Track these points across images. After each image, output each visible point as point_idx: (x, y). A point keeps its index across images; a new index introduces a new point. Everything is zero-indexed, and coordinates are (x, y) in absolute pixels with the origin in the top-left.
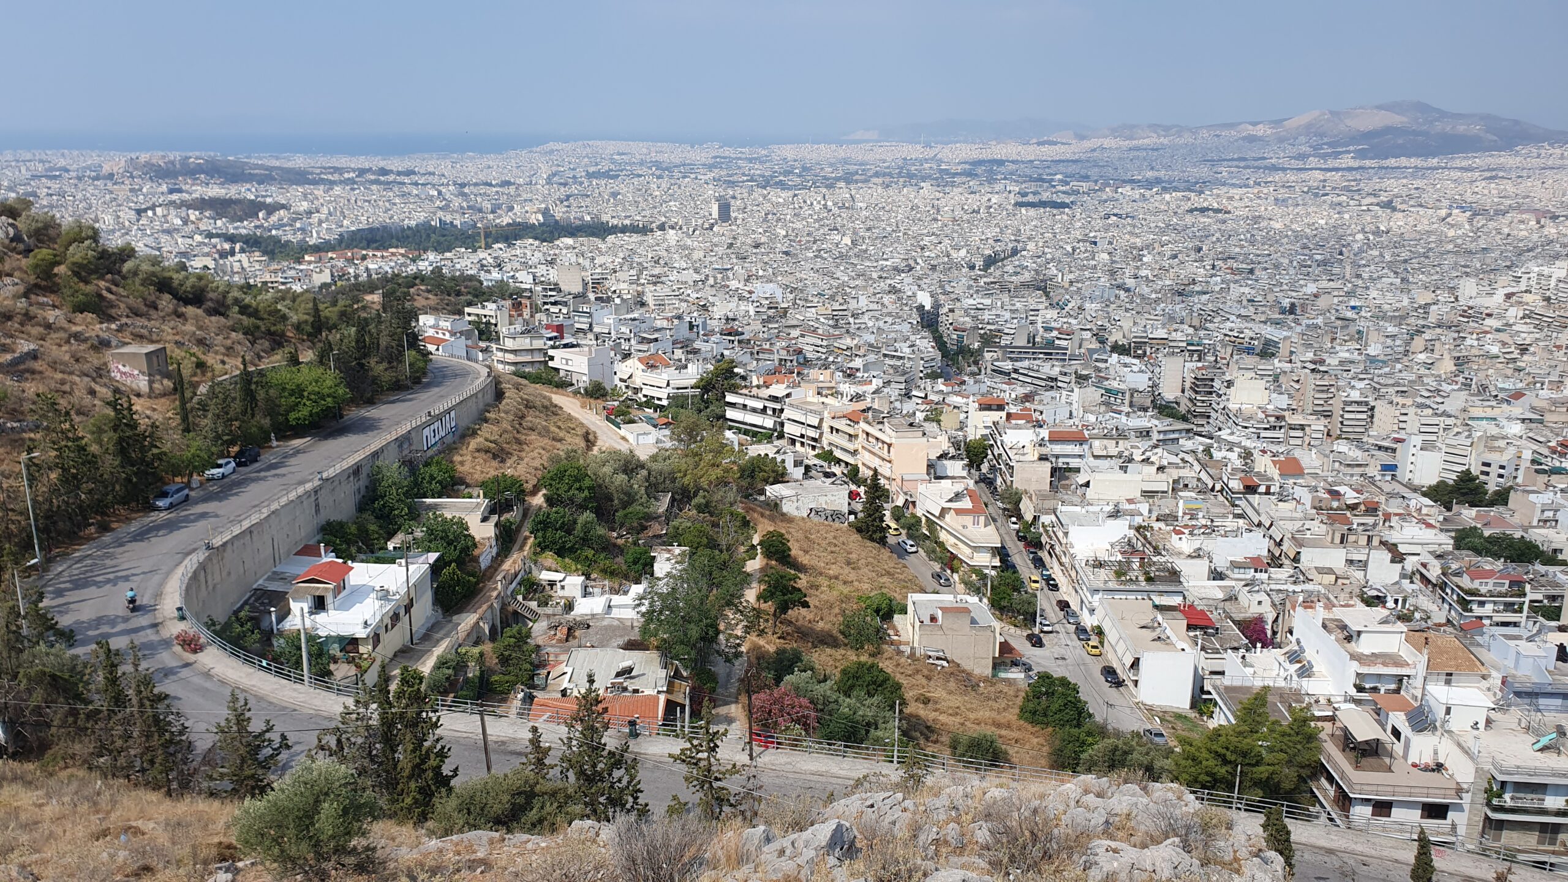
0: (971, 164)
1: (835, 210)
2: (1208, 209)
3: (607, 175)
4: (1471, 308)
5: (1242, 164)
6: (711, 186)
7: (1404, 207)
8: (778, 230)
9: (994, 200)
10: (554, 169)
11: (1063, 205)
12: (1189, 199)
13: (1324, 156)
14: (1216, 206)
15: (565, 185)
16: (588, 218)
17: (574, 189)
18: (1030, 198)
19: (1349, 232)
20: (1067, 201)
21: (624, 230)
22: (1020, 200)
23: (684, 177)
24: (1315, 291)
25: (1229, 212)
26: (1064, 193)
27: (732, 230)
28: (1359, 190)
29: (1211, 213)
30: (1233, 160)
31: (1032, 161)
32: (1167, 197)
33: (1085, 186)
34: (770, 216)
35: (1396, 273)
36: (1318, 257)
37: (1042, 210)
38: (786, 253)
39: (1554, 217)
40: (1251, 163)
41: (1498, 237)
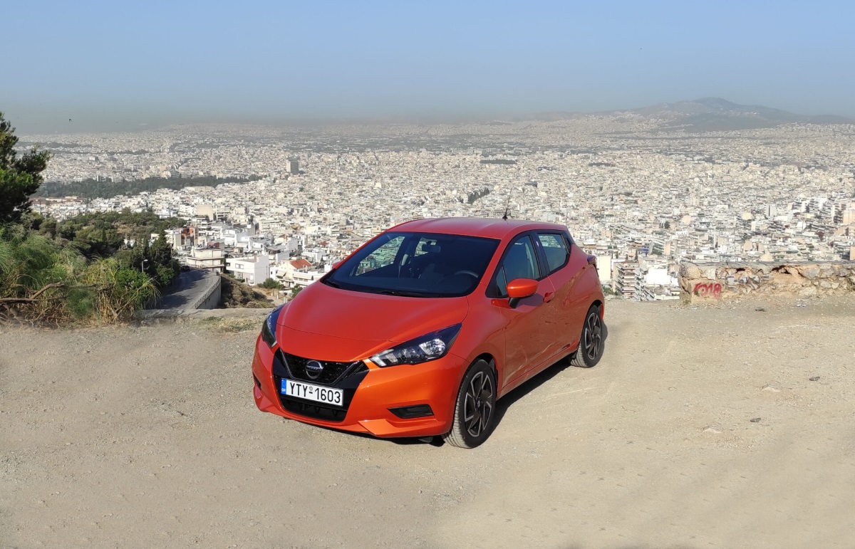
0: (450, 136)
1: (366, 165)
2: (601, 164)
3: (211, 146)
4: (775, 222)
5: (618, 136)
6: (282, 151)
7: (720, 161)
9: (467, 160)
10: (174, 142)
11: (512, 162)
12: (589, 158)
13: (667, 131)
14: (606, 161)
15: (183, 152)
16: (201, 173)
17: (190, 155)
18: (490, 158)
19: (690, 177)
20: (513, 160)
21: (228, 180)
22: (484, 159)
23: (264, 146)
24: (679, 213)
25: (613, 166)
26: (510, 154)
27: (301, 179)
28: (691, 151)
29: (603, 166)
30: (612, 133)
31: (488, 135)
32: (575, 156)
33: (524, 150)
34: (325, 170)
35: (723, 201)
36: (675, 192)
37: (498, 166)
39: (808, 167)
40: (623, 135)
41: (778, 180)
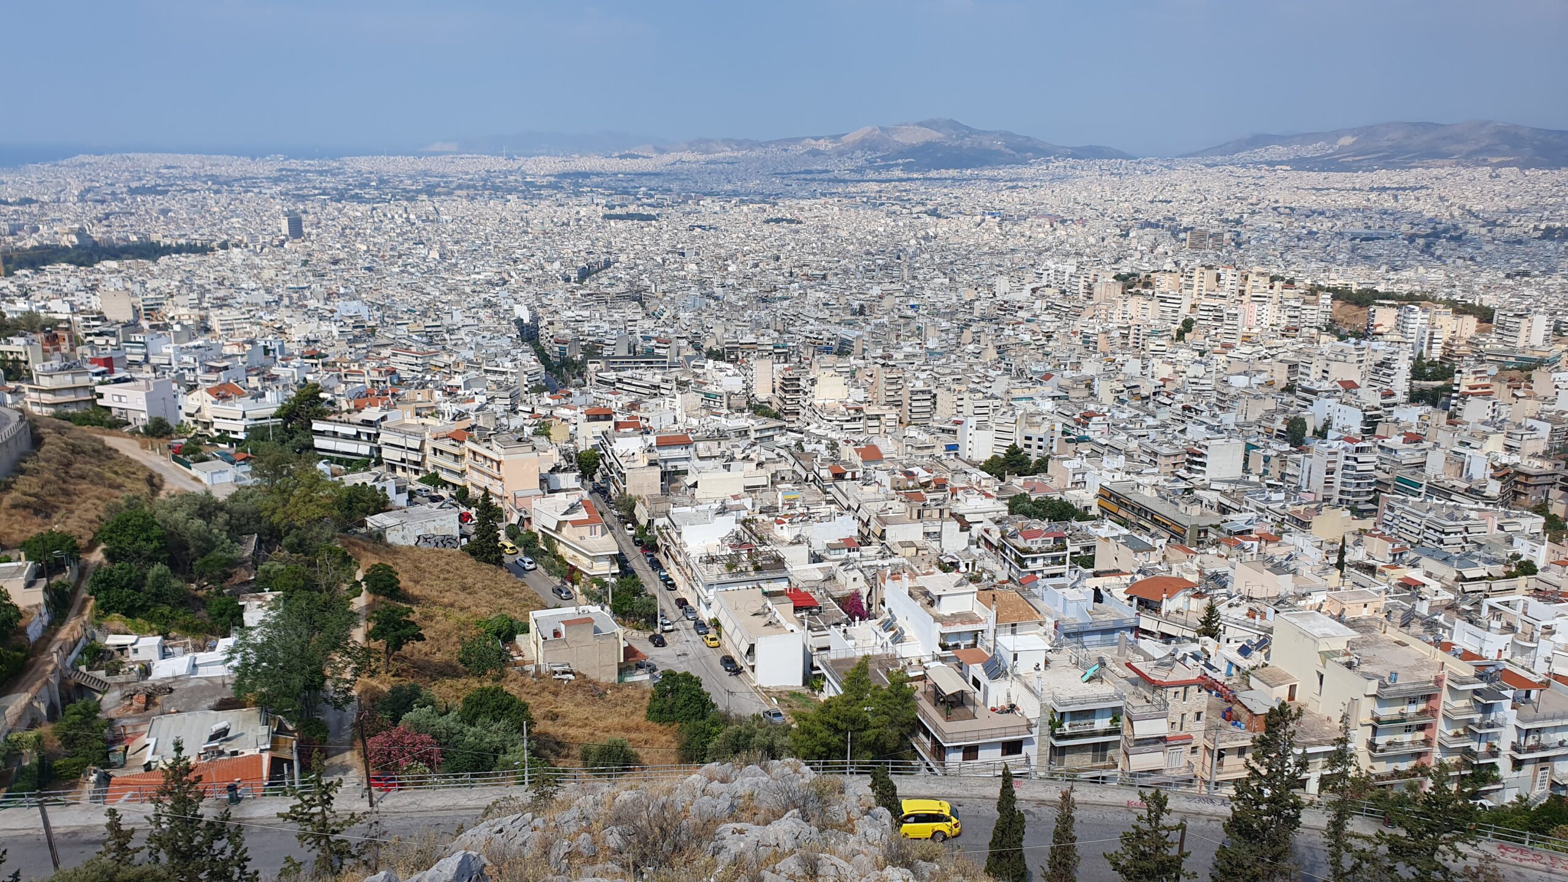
0: (555, 176)
1: (419, 223)
2: (782, 220)
3: (153, 190)
4: (1006, 302)
5: (809, 177)
6: (278, 201)
7: (946, 214)
8: (359, 246)
9: (582, 213)
10: (87, 184)
11: (649, 218)
12: (765, 211)
13: (877, 169)
14: (789, 216)
15: (103, 202)
16: (134, 238)
17: (115, 207)
18: (618, 211)
19: (904, 238)
20: (653, 213)
21: (179, 250)
22: (608, 212)
23: (246, 192)
24: (879, 292)
25: (801, 222)
26: (649, 205)
27: (306, 247)
28: (909, 200)
29: (785, 224)
30: (800, 173)
31: (615, 174)
32: (745, 208)
33: (668, 199)
34: (348, 231)
35: (944, 274)
36: (880, 262)
37: (630, 222)
38: (369, 269)
39: (1063, 221)
40: (816, 176)
41: (1023, 239)
